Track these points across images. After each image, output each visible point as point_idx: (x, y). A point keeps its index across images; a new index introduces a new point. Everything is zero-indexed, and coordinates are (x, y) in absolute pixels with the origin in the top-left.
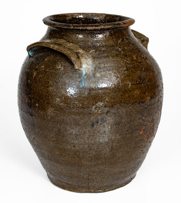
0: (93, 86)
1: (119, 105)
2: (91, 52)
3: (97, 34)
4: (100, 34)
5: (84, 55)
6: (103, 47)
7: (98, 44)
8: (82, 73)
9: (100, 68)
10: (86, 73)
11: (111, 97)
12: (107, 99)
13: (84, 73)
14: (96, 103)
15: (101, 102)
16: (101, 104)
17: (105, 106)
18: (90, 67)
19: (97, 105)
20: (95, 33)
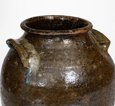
0: (34, 84)
1: (55, 104)
2: (41, 53)
3: (49, 39)
4: (51, 39)
5: (34, 56)
6: (51, 50)
7: (49, 48)
8: (29, 71)
9: (43, 69)
10: (32, 72)
11: (48, 96)
12: (44, 98)
13: (30, 71)
14: (35, 99)
15: (40, 99)
16: (39, 101)
17: (42, 103)
18: (36, 67)
19: (36, 100)
20: (47, 38)
